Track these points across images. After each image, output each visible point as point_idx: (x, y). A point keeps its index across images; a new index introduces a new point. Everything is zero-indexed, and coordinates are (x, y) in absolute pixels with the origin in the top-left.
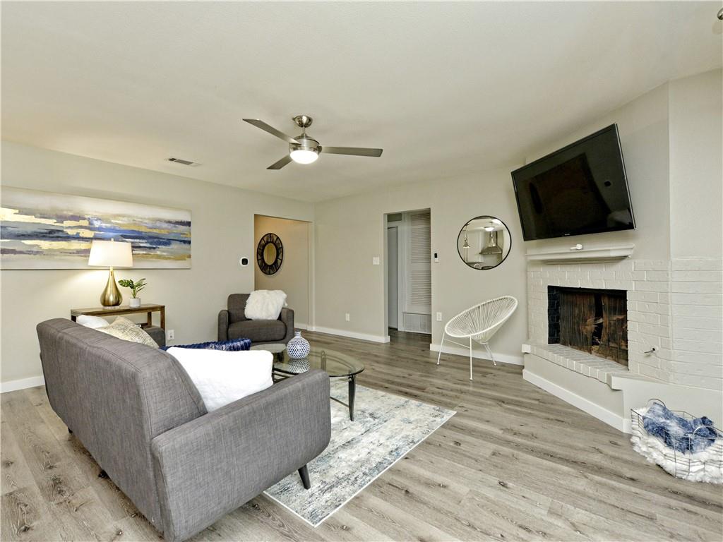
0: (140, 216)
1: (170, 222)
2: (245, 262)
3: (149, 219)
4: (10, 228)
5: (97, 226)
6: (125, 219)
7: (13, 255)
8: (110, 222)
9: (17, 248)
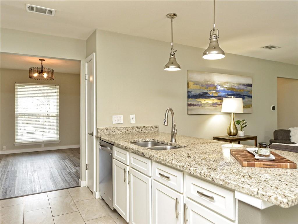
0: (233, 82)
1: (244, 85)
2: (274, 108)
3: (236, 84)
4: (192, 93)
5: (219, 89)
6: (228, 84)
7: (193, 107)
8: (223, 87)
9: (195, 103)
